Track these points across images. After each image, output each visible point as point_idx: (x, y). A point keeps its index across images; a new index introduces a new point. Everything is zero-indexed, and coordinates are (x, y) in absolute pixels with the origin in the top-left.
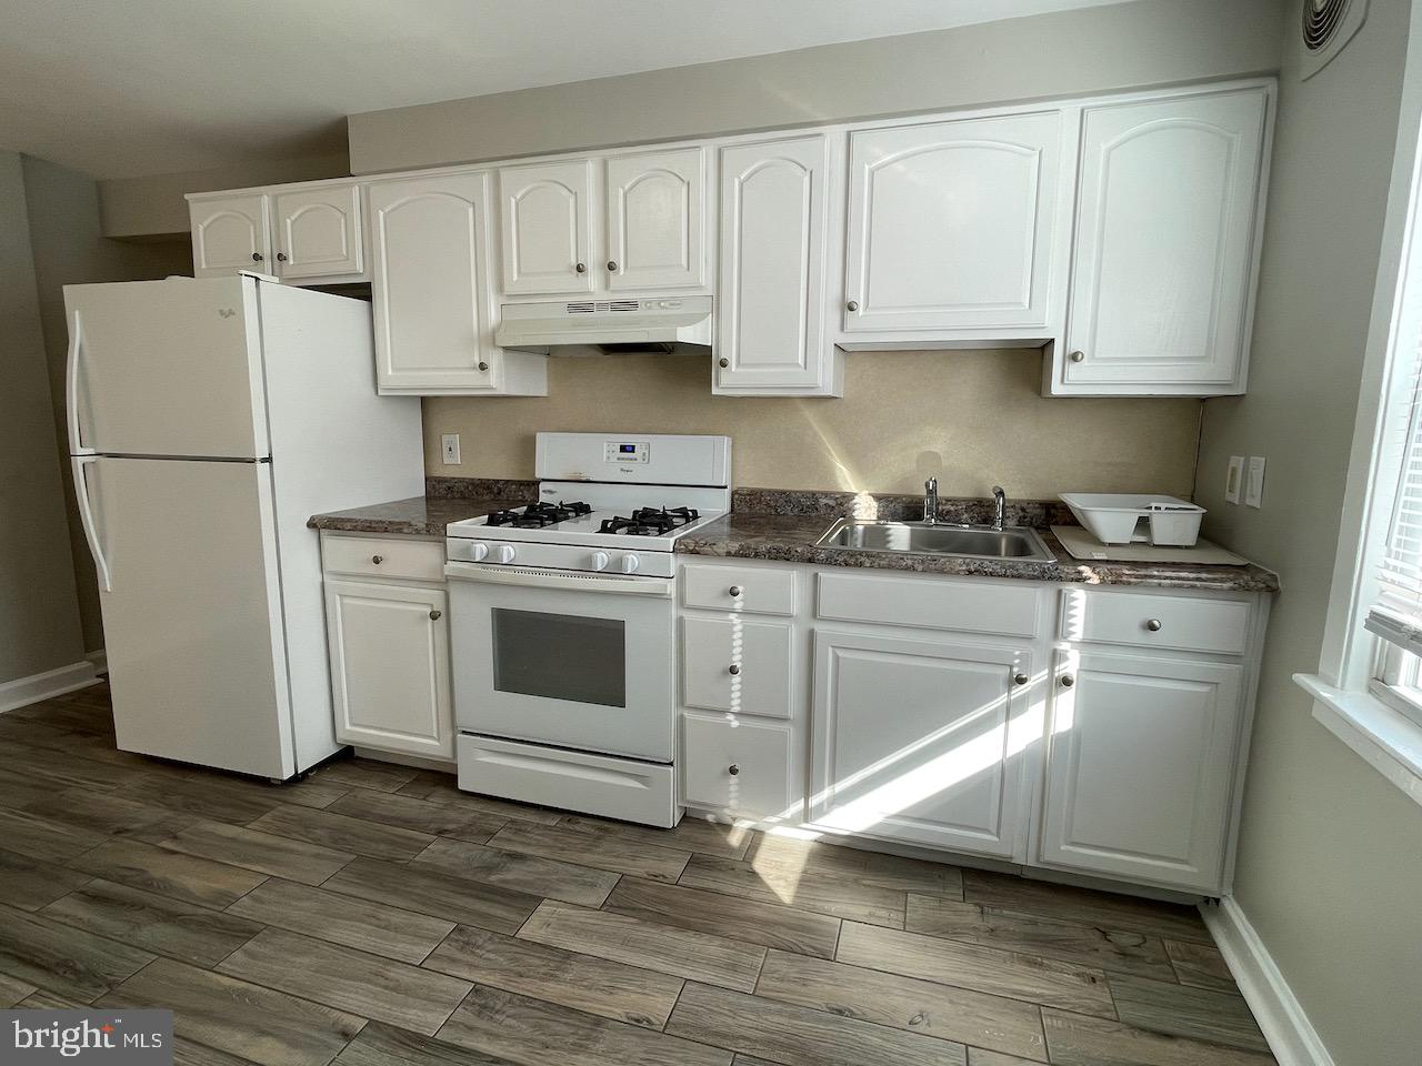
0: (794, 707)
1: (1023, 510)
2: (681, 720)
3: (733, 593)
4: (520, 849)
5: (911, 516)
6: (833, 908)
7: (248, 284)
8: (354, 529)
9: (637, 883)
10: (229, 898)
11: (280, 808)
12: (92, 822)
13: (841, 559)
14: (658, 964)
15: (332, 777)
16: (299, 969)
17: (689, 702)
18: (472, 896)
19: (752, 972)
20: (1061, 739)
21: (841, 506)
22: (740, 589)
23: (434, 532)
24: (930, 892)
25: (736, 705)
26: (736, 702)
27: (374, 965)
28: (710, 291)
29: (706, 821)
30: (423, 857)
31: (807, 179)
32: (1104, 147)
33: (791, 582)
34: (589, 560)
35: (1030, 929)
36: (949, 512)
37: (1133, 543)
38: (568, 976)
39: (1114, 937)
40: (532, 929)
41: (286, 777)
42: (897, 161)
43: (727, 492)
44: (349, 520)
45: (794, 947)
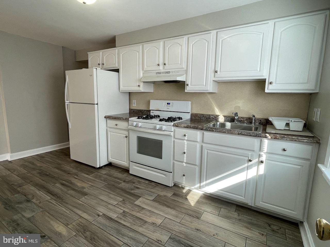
0: (198, 162)
1: (260, 120)
2: (174, 163)
3: (185, 136)
4: (139, 186)
5: (232, 121)
6: (203, 208)
7: (95, 70)
8: (112, 118)
9: (161, 197)
10: (83, 188)
11: (96, 173)
12: (65, 171)
13: (209, 129)
14: (161, 213)
15: (107, 168)
16: (93, 202)
17: (175, 159)
18: (128, 194)
19: (181, 218)
20: (261, 176)
21: (216, 118)
22: (187, 135)
23: (127, 120)
24: (227, 209)
25: (185, 161)
26: (185, 160)
27: (106, 204)
28: (185, 69)
29: (179, 187)
30: (120, 185)
31: (207, 43)
32: (280, 31)
33: (198, 134)
34: (155, 127)
35: (250, 221)
36: (242, 120)
37: (284, 129)
38: (142, 212)
39: (272, 226)
40: (137, 202)
41: (98, 167)
42: (228, 38)
43: (190, 114)
44: (112, 117)
45: (192, 215)
